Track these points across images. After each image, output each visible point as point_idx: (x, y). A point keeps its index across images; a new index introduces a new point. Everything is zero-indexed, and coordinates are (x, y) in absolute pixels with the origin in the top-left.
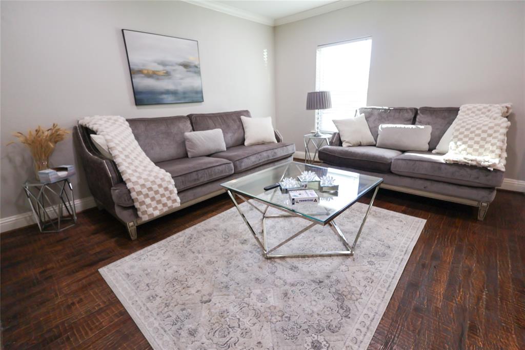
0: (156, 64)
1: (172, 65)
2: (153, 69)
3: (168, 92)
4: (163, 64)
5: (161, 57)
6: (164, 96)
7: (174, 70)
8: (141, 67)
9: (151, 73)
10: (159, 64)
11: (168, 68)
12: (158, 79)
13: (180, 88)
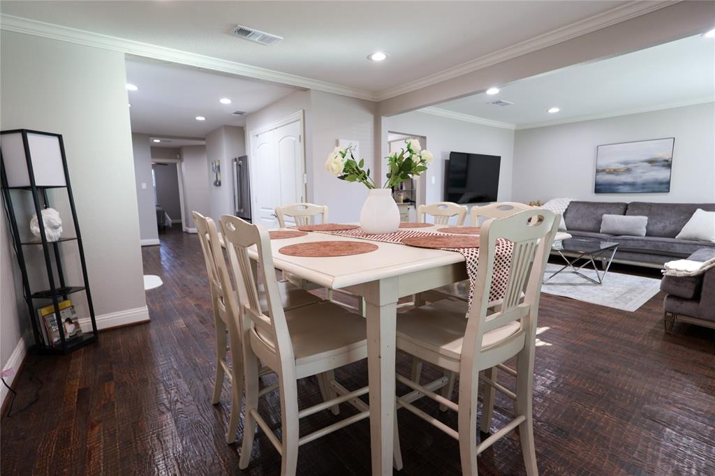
0: (617, 164)
1: (635, 163)
2: (615, 168)
3: (625, 184)
4: (626, 163)
5: (623, 158)
6: (620, 187)
7: (636, 167)
8: (605, 168)
9: (612, 170)
10: (621, 164)
11: (629, 166)
12: (617, 175)
13: (639, 180)
